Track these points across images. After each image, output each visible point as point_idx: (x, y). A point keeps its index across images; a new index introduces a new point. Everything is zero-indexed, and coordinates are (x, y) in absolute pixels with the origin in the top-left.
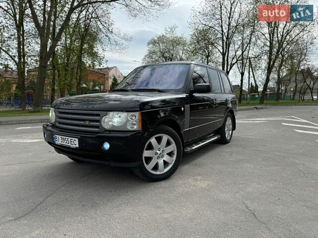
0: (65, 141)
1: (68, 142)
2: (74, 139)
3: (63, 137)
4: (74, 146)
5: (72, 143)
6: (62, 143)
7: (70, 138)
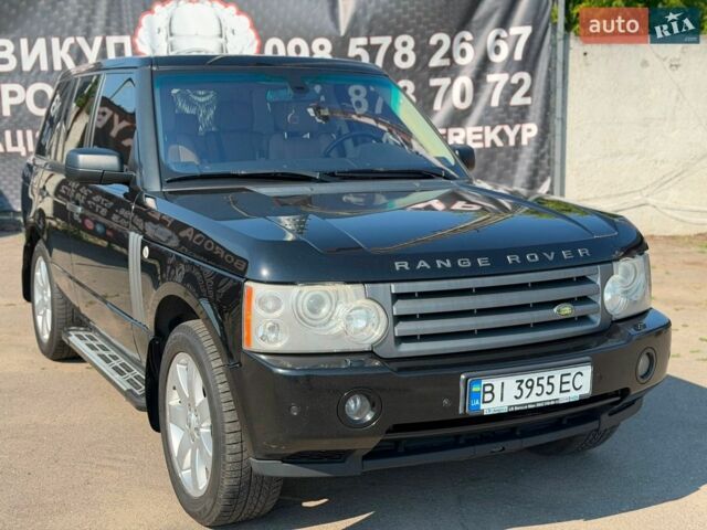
0: (537, 389)
1: (549, 388)
2: (573, 371)
3: (525, 378)
4: (574, 396)
5: (565, 387)
6: (523, 401)
7: (557, 374)
